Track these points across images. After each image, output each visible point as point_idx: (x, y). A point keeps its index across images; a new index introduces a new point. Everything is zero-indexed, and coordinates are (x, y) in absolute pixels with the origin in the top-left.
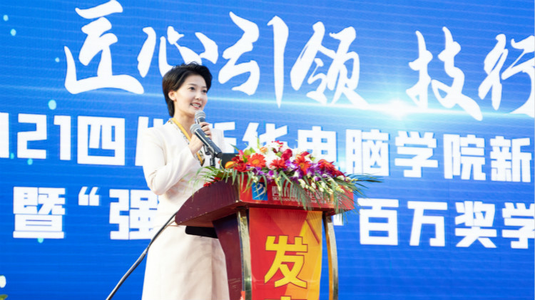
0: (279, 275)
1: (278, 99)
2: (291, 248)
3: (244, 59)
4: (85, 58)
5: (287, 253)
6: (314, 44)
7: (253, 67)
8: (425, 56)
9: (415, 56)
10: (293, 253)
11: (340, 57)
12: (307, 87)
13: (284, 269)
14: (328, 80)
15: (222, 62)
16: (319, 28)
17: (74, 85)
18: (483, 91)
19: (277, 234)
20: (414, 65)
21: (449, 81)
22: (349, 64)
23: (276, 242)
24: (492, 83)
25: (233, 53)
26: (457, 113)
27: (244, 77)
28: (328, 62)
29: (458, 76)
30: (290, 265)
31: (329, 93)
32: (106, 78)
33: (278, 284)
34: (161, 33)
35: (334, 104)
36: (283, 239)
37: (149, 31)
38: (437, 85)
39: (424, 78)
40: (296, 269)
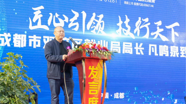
0: (92, 76)
1: (84, 32)
2: (95, 69)
3: (75, 22)
4: (34, 20)
5: (94, 70)
6: (93, 18)
7: (77, 24)
8: (121, 22)
9: (118, 22)
10: (95, 70)
11: (99, 22)
12: (91, 29)
13: (93, 74)
14: (96, 28)
15: (69, 22)
16: (94, 14)
17: (31, 27)
18: (135, 32)
19: (92, 65)
20: (118, 24)
21: (127, 29)
22: (102, 24)
23: (91, 67)
24: (137, 30)
25: (72, 20)
26: (129, 37)
27: (75, 26)
28: (96, 23)
29: (129, 27)
30: (95, 74)
31: (96, 31)
32: (39, 26)
33: (92, 78)
34: (54, 14)
35: (98, 34)
36: (93, 67)
37: (51, 14)
38: (124, 30)
39: (121, 28)
40: (96, 74)
